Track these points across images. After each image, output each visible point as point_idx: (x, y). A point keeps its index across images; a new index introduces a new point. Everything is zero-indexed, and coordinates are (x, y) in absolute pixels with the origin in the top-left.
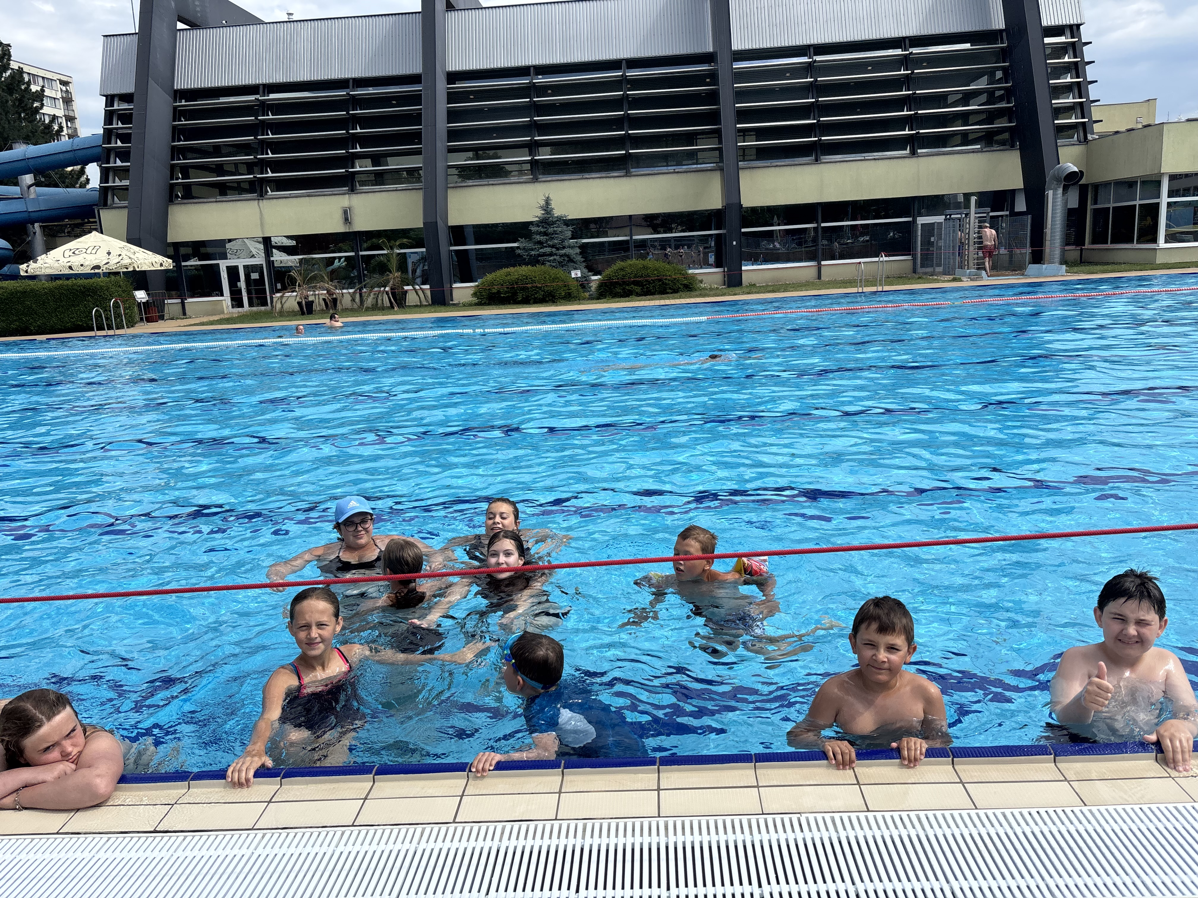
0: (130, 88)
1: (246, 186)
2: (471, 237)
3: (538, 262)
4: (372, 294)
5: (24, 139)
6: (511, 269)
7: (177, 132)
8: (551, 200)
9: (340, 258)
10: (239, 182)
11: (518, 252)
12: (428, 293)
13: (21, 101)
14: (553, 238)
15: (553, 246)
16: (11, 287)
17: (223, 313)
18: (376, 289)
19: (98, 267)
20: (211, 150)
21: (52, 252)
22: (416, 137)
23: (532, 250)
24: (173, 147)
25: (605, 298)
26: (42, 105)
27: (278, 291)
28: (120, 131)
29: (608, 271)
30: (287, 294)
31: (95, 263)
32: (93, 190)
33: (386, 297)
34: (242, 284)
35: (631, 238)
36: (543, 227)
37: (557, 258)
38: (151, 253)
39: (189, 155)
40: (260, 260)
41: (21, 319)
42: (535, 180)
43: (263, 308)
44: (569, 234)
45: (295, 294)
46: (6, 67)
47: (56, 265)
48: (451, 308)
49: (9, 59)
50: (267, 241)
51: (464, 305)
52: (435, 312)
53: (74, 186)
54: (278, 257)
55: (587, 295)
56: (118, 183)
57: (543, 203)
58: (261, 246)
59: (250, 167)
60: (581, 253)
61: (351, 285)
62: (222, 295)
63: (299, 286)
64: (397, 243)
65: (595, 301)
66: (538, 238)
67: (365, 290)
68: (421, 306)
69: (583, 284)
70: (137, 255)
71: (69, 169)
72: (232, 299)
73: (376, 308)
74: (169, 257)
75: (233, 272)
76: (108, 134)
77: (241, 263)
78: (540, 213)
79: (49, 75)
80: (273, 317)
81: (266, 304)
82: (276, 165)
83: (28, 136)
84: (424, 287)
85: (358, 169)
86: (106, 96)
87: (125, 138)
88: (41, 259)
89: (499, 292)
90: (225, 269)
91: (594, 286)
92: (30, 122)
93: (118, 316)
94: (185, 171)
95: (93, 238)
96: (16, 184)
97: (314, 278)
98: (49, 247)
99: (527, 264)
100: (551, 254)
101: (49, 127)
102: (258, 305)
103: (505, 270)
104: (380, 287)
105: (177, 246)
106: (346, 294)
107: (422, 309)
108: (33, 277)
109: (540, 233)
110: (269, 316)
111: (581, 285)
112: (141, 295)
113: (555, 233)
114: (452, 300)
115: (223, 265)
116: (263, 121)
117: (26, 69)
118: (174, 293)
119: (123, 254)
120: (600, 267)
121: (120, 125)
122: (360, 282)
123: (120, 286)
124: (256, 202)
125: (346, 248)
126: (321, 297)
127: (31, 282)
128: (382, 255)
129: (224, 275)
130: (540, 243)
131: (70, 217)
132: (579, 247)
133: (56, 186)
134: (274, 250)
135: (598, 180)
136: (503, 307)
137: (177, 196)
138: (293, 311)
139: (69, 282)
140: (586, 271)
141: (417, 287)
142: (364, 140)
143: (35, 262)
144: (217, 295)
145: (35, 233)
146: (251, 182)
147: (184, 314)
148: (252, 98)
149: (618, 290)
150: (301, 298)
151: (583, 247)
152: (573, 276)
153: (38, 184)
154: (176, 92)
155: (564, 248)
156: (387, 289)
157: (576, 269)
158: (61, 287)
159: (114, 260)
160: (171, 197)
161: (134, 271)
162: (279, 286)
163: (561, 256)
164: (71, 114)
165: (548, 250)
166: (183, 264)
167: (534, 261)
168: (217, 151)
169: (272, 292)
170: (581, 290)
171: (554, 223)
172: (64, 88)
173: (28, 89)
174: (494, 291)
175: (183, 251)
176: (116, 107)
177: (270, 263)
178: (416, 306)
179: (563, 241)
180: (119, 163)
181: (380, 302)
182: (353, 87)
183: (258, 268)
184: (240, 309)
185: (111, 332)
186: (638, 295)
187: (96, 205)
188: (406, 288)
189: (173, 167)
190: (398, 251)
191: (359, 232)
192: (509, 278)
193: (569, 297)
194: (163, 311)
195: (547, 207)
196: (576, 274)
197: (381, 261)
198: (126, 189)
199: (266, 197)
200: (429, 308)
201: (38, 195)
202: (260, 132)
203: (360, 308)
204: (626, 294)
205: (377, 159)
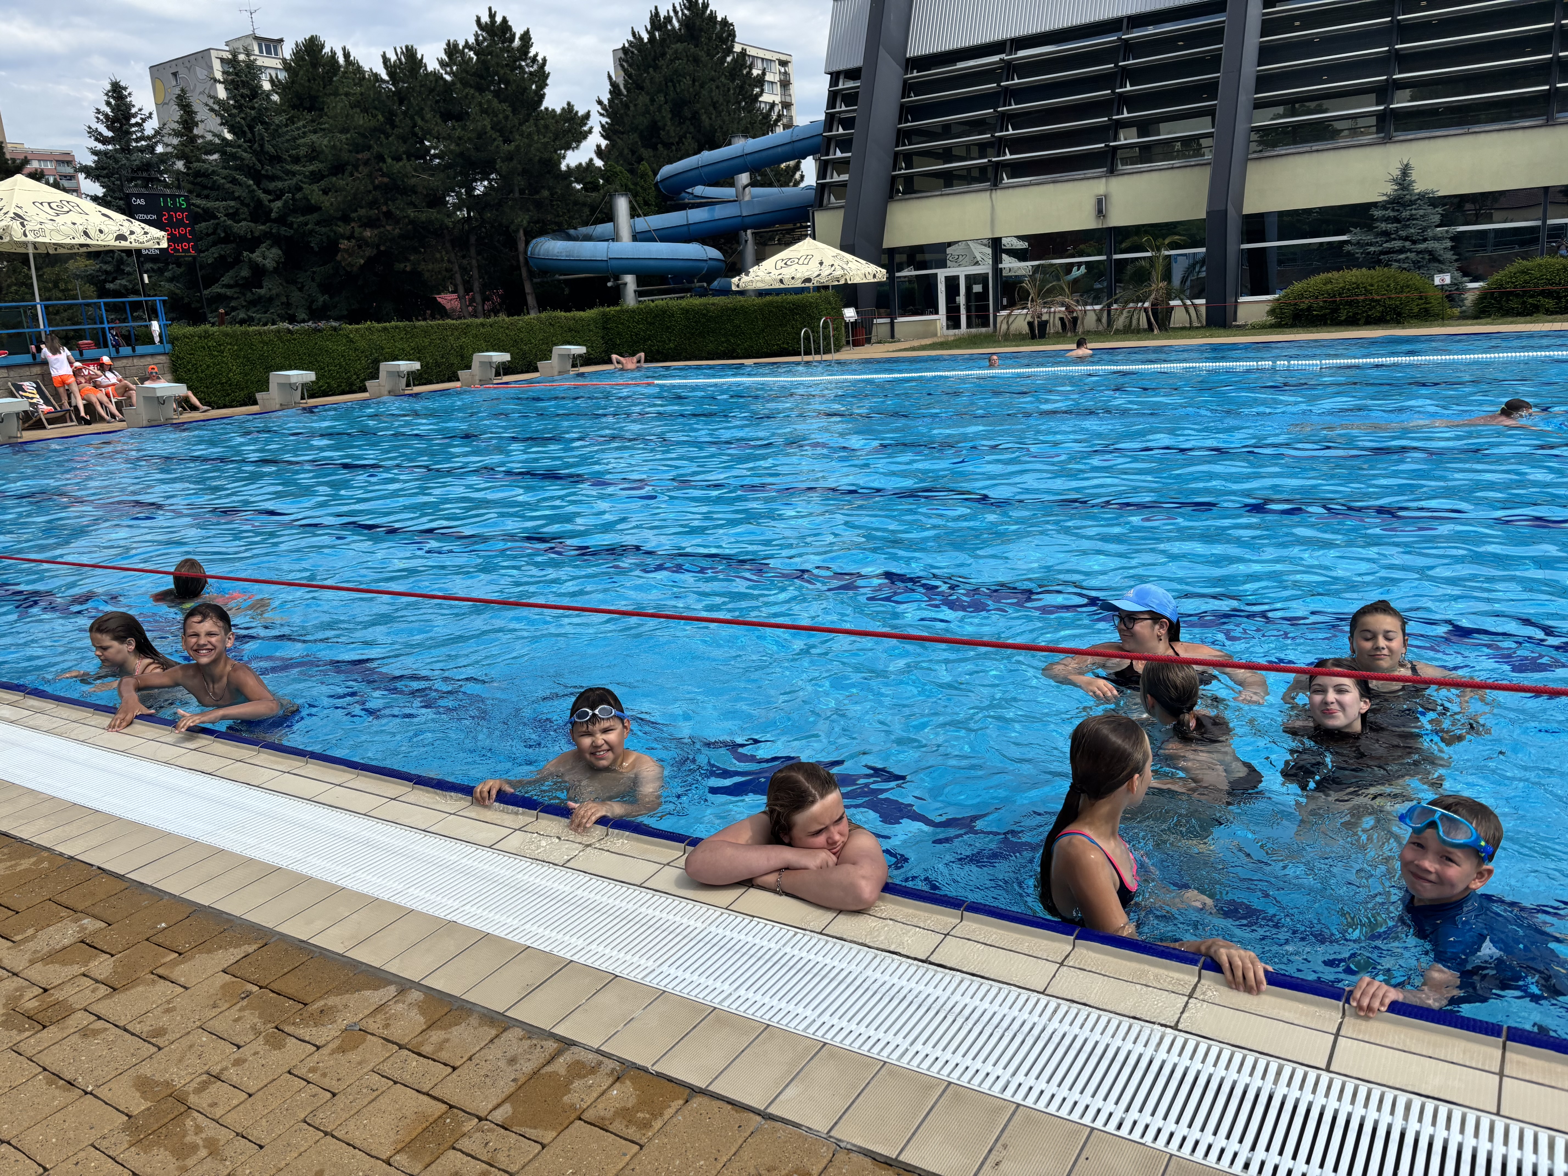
0: (856, 61)
1: (975, 173)
2: (1272, 227)
3: (1379, 262)
4: (1125, 312)
5: (743, 132)
6: (1334, 275)
7: (906, 111)
8: (1411, 168)
9: (1079, 264)
10: (969, 169)
11: (1349, 248)
12: (1203, 310)
13: (742, 87)
14: (1408, 226)
15: (1406, 239)
16: (721, 303)
17: (936, 335)
18: (1131, 305)
19: (808, 280)
20: (940, 130)
21: (764, 263)
22: (1210, 90)
23: (1371, 244)
24: (899, 130)
25: (1489, 316)
26: (762, 91)
27: (1004, 308)
28: (843, 116)
29: (1496, 277)
30: (1016, 312)
31: (806, 275)
32: (809, 188)
33: (1143, 315)
34: (962, 300)
35: (1544, 222)
36: (1393, 210)
37: (1412, 256)
38: (864, 262)
39: (914, 138)
40: (985, 268)
41: (728, 340)
42: (1387, 140)
43: (984, 330)
44: (1437, 219)
45: (1025, 311)
46: (730, 50)
47: (767, 278)
48: (1234, 332)
49: (733, 41)
50: (996, 244)
51: (1254, 327)
52: (1211, 336)
53: (787, 185)
54: (1009, 264)
55: (1456, 311)
56: (836, 178)
57: (1397, 173)
58: (989, 251)
59: (983, 149)
60: (1453, 248)
61: (1096, 301)
62: (937, 313)
63: (1032, 301)
64: (1167, 242)
65: (1470, 322)
66: (1383, 226)
67: (1115, 306)
68: (1191, 328)
69: (1452, 295)
70: (850, 264)
71: (783, 165)
72: (948, 318)
73: (1129, 331)
74: (882, 266)
75: (952, 284)
76: (831, 120)
77: (962, 272)
78: (1390, 189)
79: (768, 56)
80: (995, 342)
81: (987, 325)
82: (1016, 144)
83: (747, 128)
84: (1197, 302)
85: (1123, 142)
86: (831, 74)
87: (848, 123)
88: (753, 270)
89: (1309, 308)
90: (943, 279)
91: (1470, 298)
92: (749, 112)
93: (826, 338)
94: (909, 158)
95: (806, 246)
96: (732, 185)
97: (1050, 292)
98: (759, 259)
99: (1359, 266)
100: (1402, 251)
101: (768, 115)
102: (978, 326)
103: (1323, 276)
104: (1137, 302)
105: (892, 252)
106: (1090, 313)
107: (1193, 333)
108: (742, 293)
109: (1387, 220)
110: (991, 339)
111: (1447, 297)
112: (850, 314)
113: (1412, 218)
114: (1235, 320)
115: (942, 274)
116: (1006, 88)
117: (751, 51)
118: (882, 310)
119: (836, 264)
120: (1481, 270)
121: (844, 108)
122: (1110, 296)
123: (830, 303)
124: (988, 193)
125: (1090, 250)
126: (1058, 316)
127: (740, 298)
128: (1144, 258)
129: (942, 288)
130: (1386, 233)
131: (781, 222)
132: (1452, 239)
133: (771, 185)
134: (1004, 256)
135: (1495, 136)
136: (1314, 329)
137: (898, 191)
138: (1020, 334)
139: (779, 298)
140: (1458, 274)
141: (1188, 302)
142: (1132, 102)
143: (747, 274)
144: (931, 313)
145: (746, 241)
146: (982, 169)
147: (893, 336)
148: (996, 58)
149: (1515, 304)
150: (1032, 317)
151: (1457, 238)
152: (1437, 280)
153: (753, 184)
154: (908, 60)
155: (1425, 240)
156: (1147, 305)
157: (1441, 271)
158: (770, 303)
159: (826, 271)
160: (891, 194)
161: (846, 284)
162: (1005, 302)
163: (1419, 253)
164: (788, 99)
165: (1398, 244)
166: (898, 274)
167: (1374, 261)
168: (946, 131)
169: (997, 310)
170: (1447, 304)
171: (1412, 203)
172: (783, 70)
173: (750, 73)
174: (1303, 306)
175: (898, 258)
176: (840, 86)
177: (997, 271)
178: (1183, 328)
179: (1424, 229)
180: (839, 154)
181: (1134, 322)
182: (1128, 28)
183: (982, 279)
184: (956, 331)
185: (818, 358)
186: (1549, 312)
187: (811, 206)
188: (1172, 303)
189: (896, 154)
190: (1167, 253)
191: (1115, 228)
192: (1329, 286)
193: (1426, 315)
194: (870, 333)
195: (1404, 179)
196: (1443, 279)
197: (1142, 267)
198: (844, 184)
199: (1001, 186)
200: (1202, 331)
201: (753, 198)
202: (1001, 102)
203: (1108, 330)
204: (1528, 311)
205: (1144, 127)
